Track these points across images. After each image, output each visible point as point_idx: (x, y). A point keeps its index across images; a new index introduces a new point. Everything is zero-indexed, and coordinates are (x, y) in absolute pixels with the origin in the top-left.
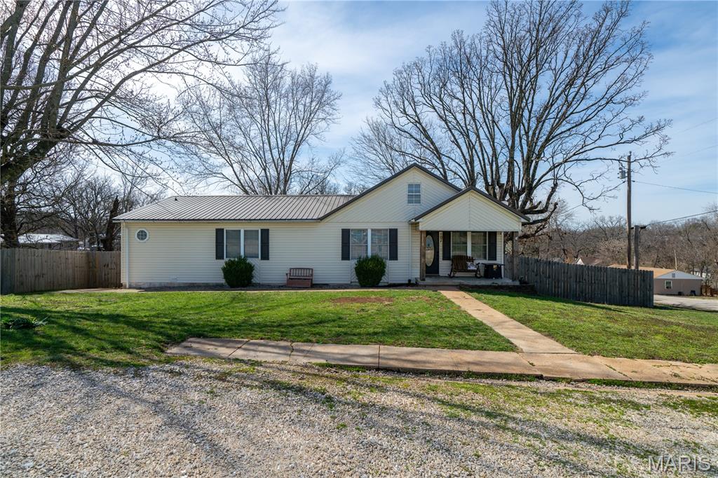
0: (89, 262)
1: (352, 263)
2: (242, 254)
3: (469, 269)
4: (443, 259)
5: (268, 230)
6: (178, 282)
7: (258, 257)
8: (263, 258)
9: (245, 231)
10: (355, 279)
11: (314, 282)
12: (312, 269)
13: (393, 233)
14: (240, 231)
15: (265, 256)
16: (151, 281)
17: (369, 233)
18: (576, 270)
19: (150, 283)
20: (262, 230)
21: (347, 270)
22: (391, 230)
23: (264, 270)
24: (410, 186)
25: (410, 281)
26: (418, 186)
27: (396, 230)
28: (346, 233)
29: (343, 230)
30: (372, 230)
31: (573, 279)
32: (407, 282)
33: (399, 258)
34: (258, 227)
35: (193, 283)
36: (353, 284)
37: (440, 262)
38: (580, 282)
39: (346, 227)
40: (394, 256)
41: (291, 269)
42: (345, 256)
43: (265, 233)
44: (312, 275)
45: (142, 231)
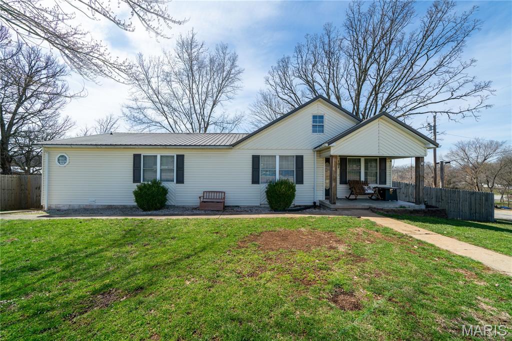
0: (22, 185)
1: (262, 187)
2: (158, 177)
3: (367, 192)
4: (340, 183)
5: (183, 156)
6: (96, 204)
7: (173, 181)
8: (178, 182)
9: (161, 156)
10: (265, 201)
11: (226, 205)
12: (224, 193)
13: (299, 160)
14: (156, 156)
15: (180, 180)
16: (70, 203)
17: (278, 158)
18: (437, 192)
19: (70, 205)
20: (177, 155)
21: (256, 194)
22: (297, 157)
23: (179, 193)
24: (315, 117)
25: (315, 203)
26: (322, 117)
27: (302, 157)
28: (256, 160)
29: (253, 156)
30: (280, 156)
31: (434, 199)
32: (312, 204)
33: (304, 182)
34: (174, 153)
35: (111, 205)
36: (262, 206)
37: (338, 186)
38: (439, 202)
39: (257, 153)
40: (300, 180)
41: (204, 192)
42: (255, 180)
43: (181, 159)
44: (224, 198)
45: (62, 156)
